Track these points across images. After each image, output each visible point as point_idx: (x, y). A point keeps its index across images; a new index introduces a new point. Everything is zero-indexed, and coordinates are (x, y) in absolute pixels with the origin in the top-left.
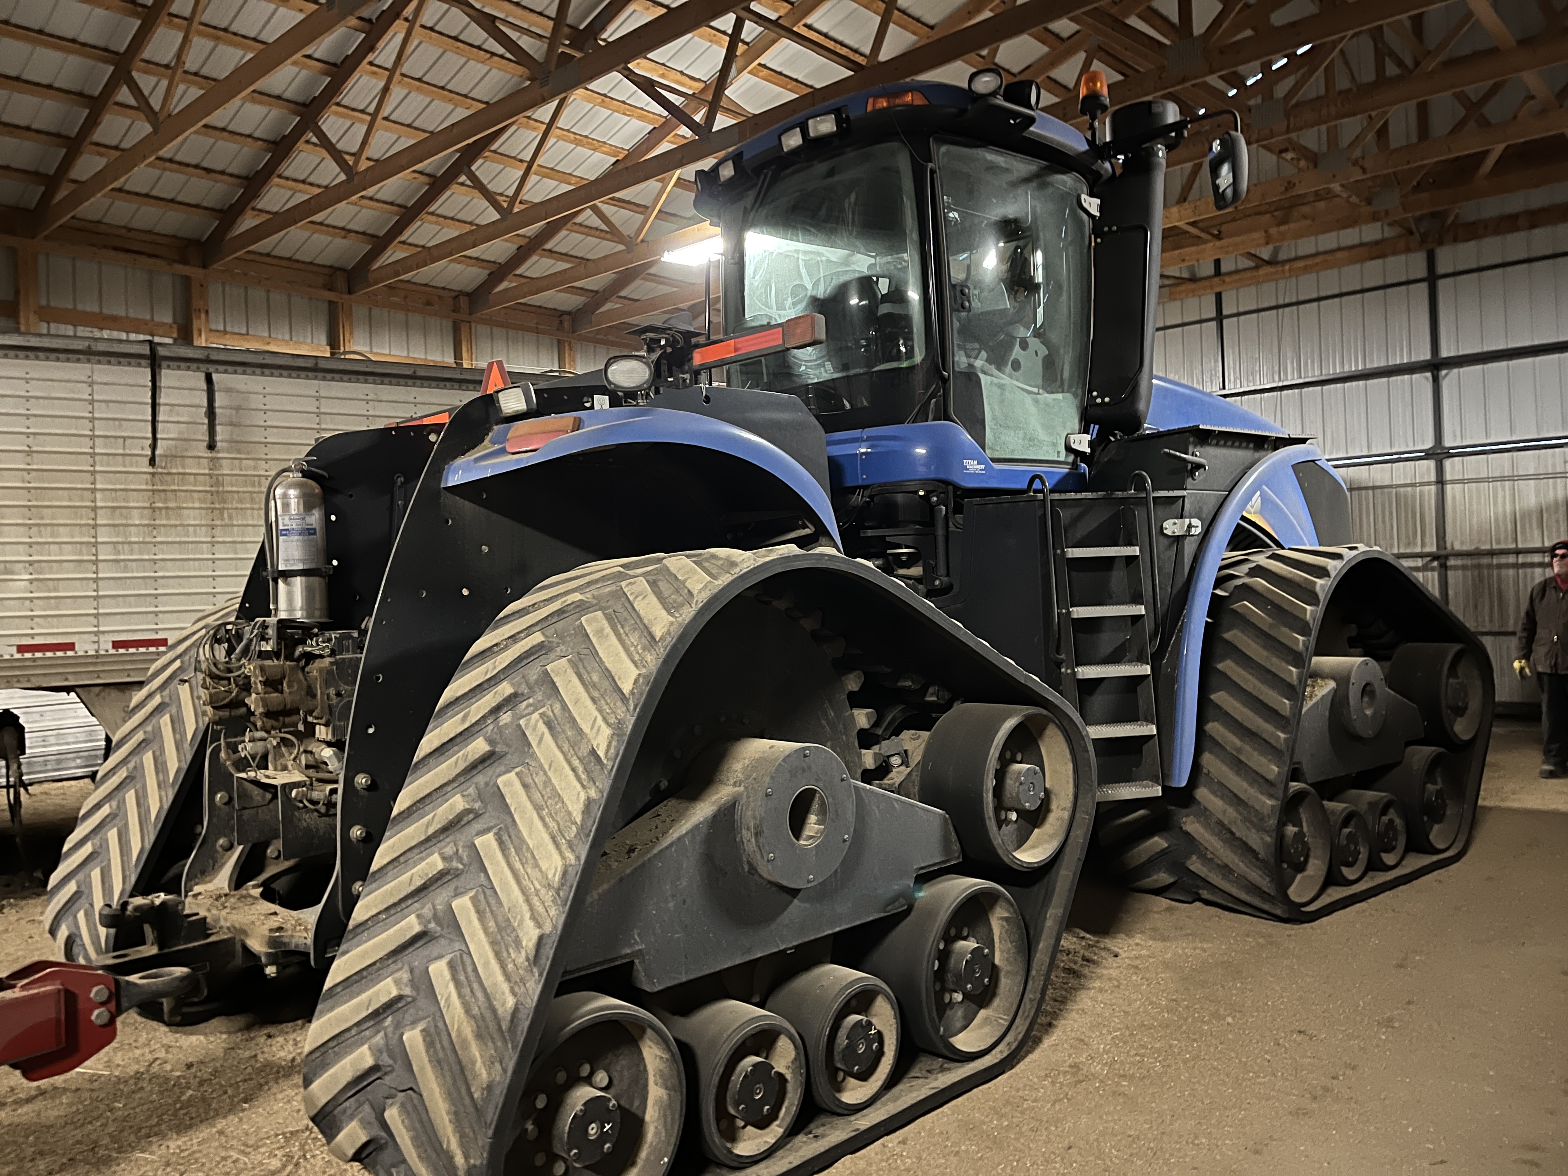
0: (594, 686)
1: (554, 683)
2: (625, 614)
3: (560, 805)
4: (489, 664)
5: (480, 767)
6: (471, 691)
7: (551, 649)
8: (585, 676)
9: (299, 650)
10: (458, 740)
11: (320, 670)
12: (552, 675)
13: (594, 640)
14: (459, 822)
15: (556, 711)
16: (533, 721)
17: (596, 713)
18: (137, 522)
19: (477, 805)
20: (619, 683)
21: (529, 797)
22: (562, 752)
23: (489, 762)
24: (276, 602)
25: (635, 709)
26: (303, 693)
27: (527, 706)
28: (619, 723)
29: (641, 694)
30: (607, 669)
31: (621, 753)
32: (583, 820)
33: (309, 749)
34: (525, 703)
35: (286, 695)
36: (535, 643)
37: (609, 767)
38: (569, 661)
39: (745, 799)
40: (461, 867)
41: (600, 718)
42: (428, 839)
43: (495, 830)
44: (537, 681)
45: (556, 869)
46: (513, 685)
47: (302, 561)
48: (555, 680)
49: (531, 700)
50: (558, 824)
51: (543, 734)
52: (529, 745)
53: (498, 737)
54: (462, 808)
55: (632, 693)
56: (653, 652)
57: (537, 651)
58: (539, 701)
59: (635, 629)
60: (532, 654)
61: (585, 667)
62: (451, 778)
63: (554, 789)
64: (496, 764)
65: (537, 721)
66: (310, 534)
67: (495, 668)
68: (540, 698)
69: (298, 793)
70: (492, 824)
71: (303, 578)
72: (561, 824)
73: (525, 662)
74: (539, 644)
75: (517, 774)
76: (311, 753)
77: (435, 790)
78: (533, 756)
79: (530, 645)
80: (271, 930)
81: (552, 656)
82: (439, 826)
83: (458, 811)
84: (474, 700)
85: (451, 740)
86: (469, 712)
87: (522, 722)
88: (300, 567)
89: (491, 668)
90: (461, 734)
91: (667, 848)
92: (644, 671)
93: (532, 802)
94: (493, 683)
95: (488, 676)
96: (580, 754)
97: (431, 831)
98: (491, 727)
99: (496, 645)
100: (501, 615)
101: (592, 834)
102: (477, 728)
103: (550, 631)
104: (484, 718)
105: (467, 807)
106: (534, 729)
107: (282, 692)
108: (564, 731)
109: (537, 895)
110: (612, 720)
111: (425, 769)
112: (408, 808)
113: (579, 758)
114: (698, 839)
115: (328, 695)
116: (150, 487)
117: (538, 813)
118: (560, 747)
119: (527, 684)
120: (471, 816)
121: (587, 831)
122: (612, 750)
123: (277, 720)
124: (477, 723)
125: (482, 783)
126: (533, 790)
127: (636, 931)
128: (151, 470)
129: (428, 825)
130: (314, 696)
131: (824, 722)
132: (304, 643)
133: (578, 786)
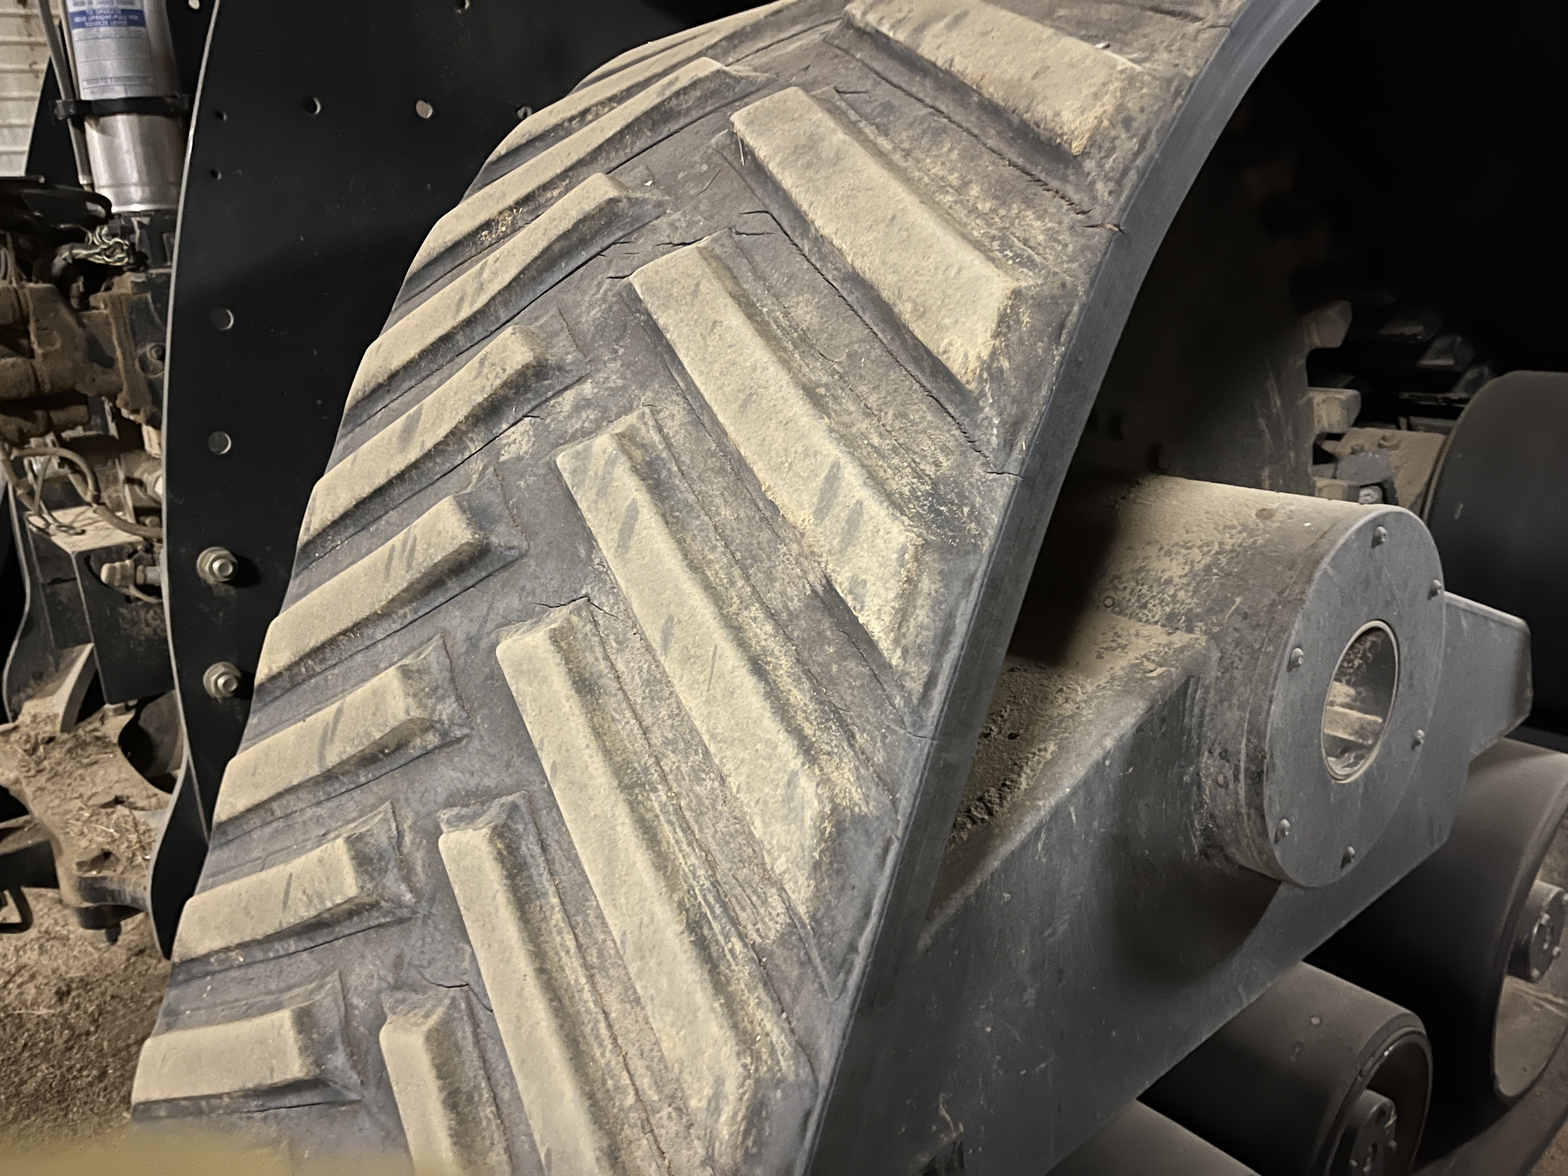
0: (804, 341)
1: (656, 332)
2: (883, 92)
3: (710, 783)
4: (465, 280)
5: (454, 586)
6: (424, 354)
7: (639, 225)
8: (767, 306)
9: (64, 255)
10: (396, 491)
11: (115, 303)
12: (651, 304)
13: (788, 181)
14: (400, 746)
15: (671, 428)
16: (597, 464)
17: (832, 450)
18: (15, 94)
19: (447, 709)
20: (918, 330)
21: (598, 733)
22: (708, 587)
23: (475, 574)
24: (89, 172)
25: (1009, 444)
26: (79, 355)
27: (577, 408)
28: (935, 494)
29: (1031, 380)
30: (855, 279)
31: (961, 627)
32: (818, 895)
33: (137, 475)
34: (569, 396)
35: (38, 361)
36: (589, 206)
37: (915, 686)
38: (707, 255)
39: (1214, 672)
40: (408, 897)
41: (851, 474)
42: (329, 776)
43: (494, 811)
44: (601, 329)
45: (719, 1082)
46: (529, 336)
47: (125, 81)
48: (662, 320)
49: (587, 388)
50: (711, 865)
51: (633, 512)
52: (590, 539)
53: (492, 498)
54: (402, 716)
55: (995, 375)
56: (1053, 204)
57: (597, 233)
58: (613, 392)
59: (937, 134)
60: (583, 242)
61: (760, 277)
62: (378, 607)
63: (679, 713)
64: (495, 582)
65: (611, 463)
66: (131, 23)
67: (481, 288)
68: (616, 381)
69: (112, 571)
70: (490, 782)
71: (133, 118)
72: (724, 866)
73: (565, 267)
74: (601, 209)
75: (556, 638)
76: (141, 483)
77: (344, 633)
78: (602, 575)
79: (575, 215)
80: (80, 865)
81: (643, 243)
82: (350, 751)
83: (393, 723)
84: (434, 380)
85: (379, 492)
86: (419, 413)
87: (563, 460)
88: (118, 93)
89: (470, 290)
90: (401, 477)
91: (1024, 846)
92: (1028, 280)
93: (607, 753)
94: (479, 331)
95: (466, 312)
96: (774, 599)
97: (332, 759)
98: (477, 465)
99: (487, 225)
100: (502, 148)
101: (859, 962)
102: (441, 465)
103: (636, 172)
104: (456, 435)
105: (416, 713)
106: (602, 492)
107: (31, 354)
108: (704, 502)
109: (647, 1127)
110: (902, 484)
111: (326, 564)
112: (289, 668)
113: (772, 615)
114: (1100, 798)
115: (143, 361)
116: (25, 39)
117: (633, 806)
118: (695, 567)
119: (575, 336)
120: (432, 739)
121: (838, 947)
122: (922, 615)
123: (31, 418)
124: (439, 449)
125: (460, 636)
126: (612, 703)
127: (942, 1097)
128: (22, 11)
129: (327, 737)
130: (109, 363)
131: (1261, 421)
132: (79, 239)
133: (787, 747)
